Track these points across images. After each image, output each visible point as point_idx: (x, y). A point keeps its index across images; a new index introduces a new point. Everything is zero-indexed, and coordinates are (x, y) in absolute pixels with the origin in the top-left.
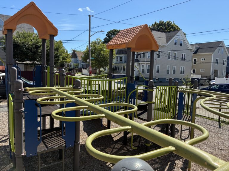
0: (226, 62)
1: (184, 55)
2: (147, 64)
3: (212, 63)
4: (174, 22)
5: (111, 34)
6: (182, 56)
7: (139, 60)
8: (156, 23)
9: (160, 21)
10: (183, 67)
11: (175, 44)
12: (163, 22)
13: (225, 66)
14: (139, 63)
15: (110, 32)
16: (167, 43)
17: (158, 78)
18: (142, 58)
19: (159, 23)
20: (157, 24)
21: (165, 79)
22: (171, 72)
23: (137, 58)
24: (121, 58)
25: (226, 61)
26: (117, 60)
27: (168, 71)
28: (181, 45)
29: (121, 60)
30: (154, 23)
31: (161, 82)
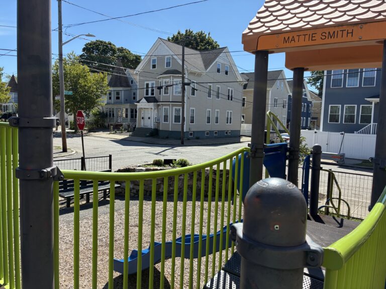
0: (287, 104)
1: (232, 91)
2: (173, 106)
3: (270, 105)
4: (209, 34)
5: (93, 48)
6: (229, 93)
7: (157, 98)
8: (179, 33)
9: (187, 31)
10: (229, 111)
11: (218, 71)
12: (192, 32)
13: (286, 109)
14: (158, 103)
15: (90, 44)
16: (206, 68)
17: (194, 132)
18: (164, 95)
19: (184, 33)
20: (182, 34)
21: (204, 132)
22: (213, 120)
23: (152, 94)
24: (118, 93)
25: (287, 102)
26: (110, 98)
27: (209, 118)
28: (227, 73)
29: (118, 98)
30: (176, 34)
31: (198, 138)
